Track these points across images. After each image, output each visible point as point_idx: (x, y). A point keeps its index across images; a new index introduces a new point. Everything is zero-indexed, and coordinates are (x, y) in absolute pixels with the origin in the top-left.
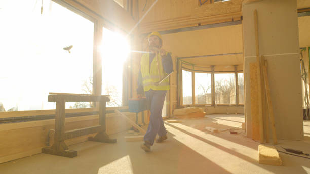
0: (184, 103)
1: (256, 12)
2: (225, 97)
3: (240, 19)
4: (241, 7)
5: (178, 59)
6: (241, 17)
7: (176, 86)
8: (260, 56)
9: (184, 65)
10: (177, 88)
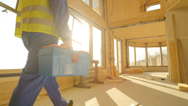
0: (131, 65)
1: (173, 16)
2: (153, 62)
3: (164, 19)
4: (164, 13)
5: (126, 40)
6: (165, 18)
7: (126, 56)
8: (177, 38)
9: (130, 44)
10: (127, 56)
